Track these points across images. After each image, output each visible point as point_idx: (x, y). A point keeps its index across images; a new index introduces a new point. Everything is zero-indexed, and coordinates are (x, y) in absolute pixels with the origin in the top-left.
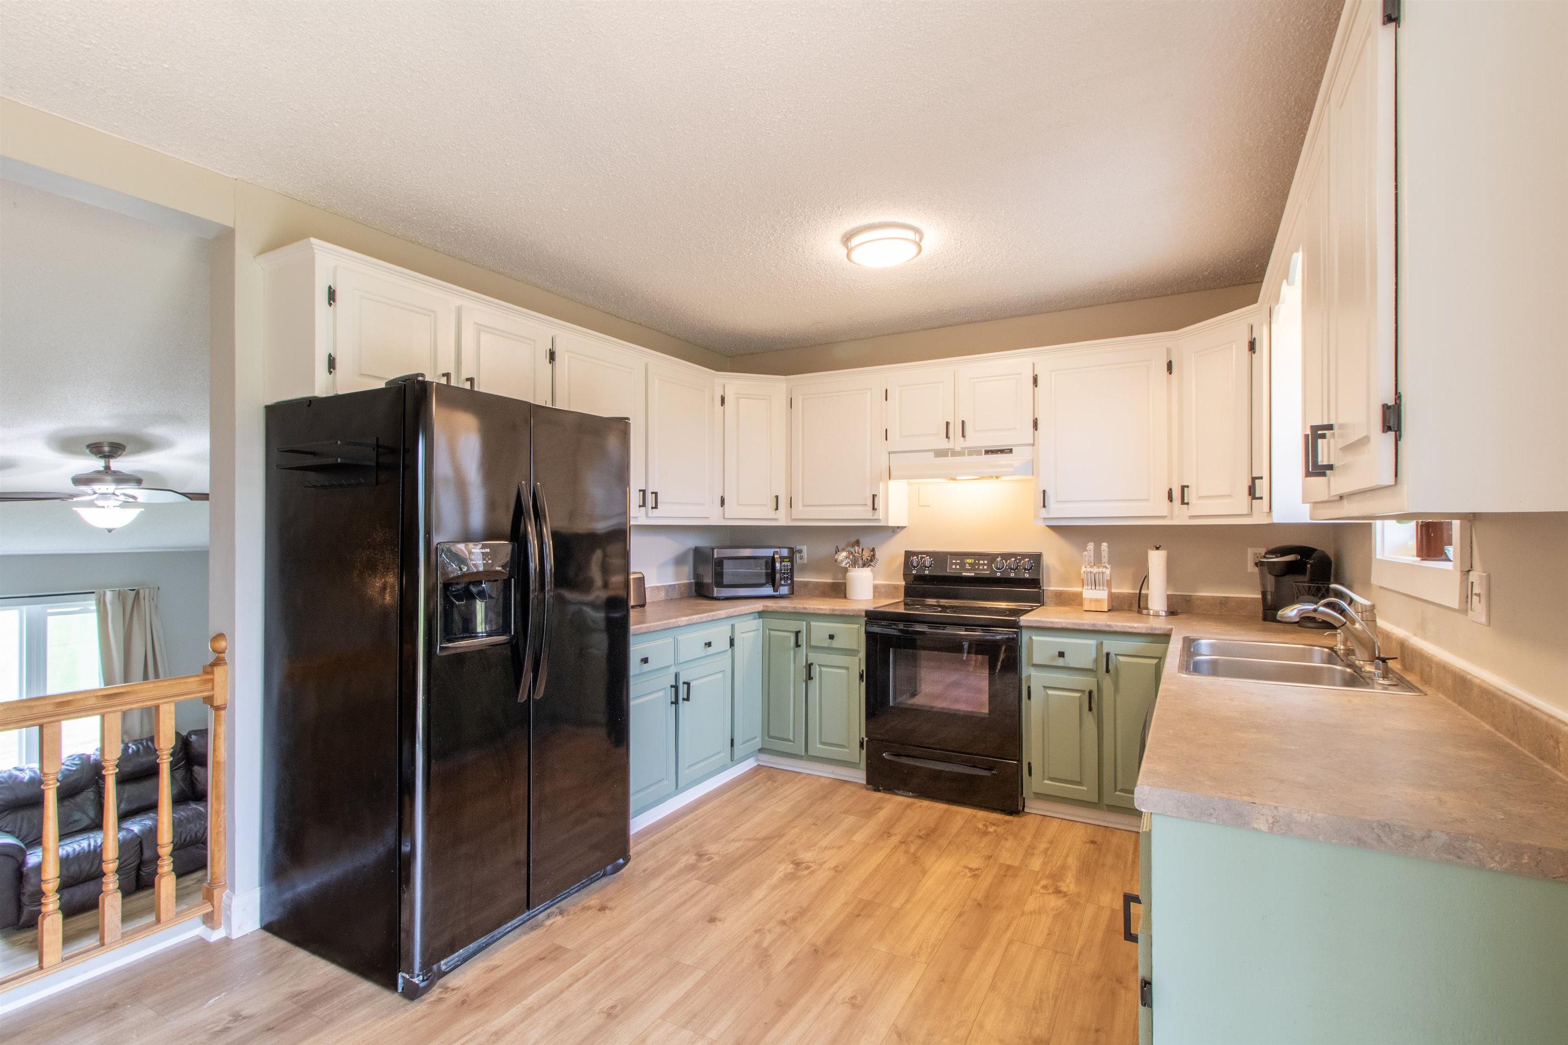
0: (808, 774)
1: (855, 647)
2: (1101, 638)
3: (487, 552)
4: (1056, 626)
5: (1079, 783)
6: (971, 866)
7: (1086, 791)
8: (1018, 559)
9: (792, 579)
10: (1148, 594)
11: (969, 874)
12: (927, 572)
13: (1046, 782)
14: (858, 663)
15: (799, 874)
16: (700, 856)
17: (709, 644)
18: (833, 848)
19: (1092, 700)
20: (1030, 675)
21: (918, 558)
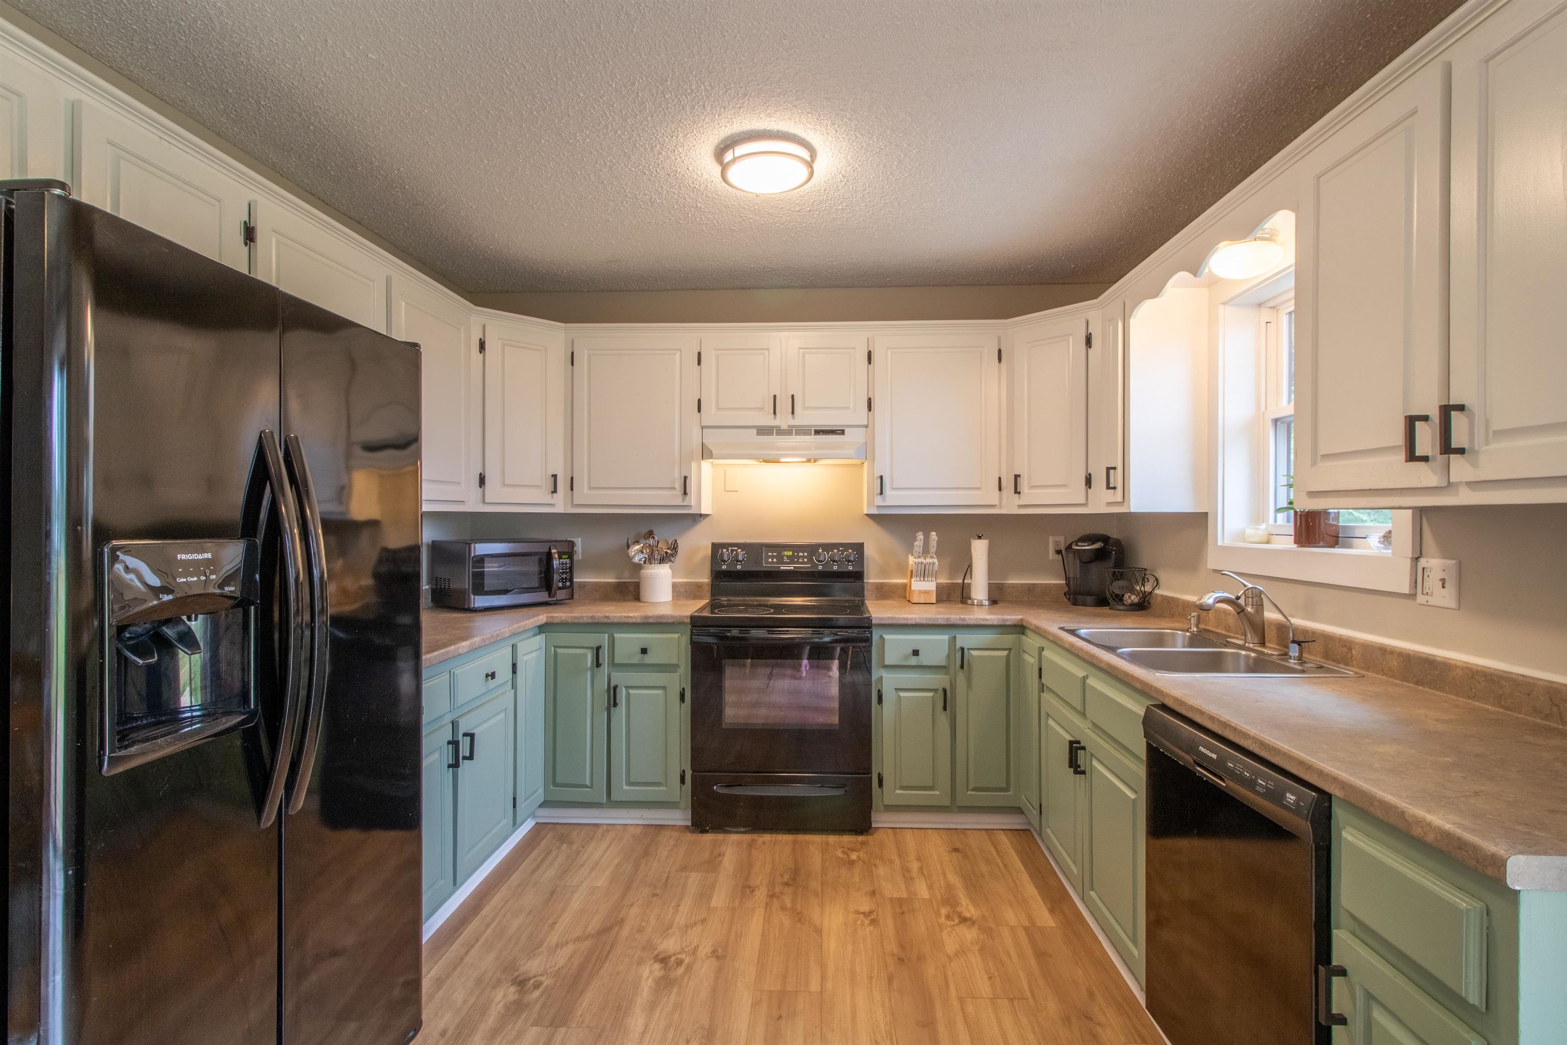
0: (608, 824)
1: (675, 662)
2: (953, 632)
3: (208, 559)
4: (909, 622)
5: (931, 788)
6: (862, 910)
7: (938, 795)
8: (840, 551)
9: (571, 580)
10: (970, 584)
11: (867, 922)
12: (739, 567)
13: (898, 792)
14: (681, 678)
15: (673, 975)
16: (521, 983)
17: (493, 675)
18: (695, 924)
19: (946, 699)
20: (882, 677)
21: (728, 551)
